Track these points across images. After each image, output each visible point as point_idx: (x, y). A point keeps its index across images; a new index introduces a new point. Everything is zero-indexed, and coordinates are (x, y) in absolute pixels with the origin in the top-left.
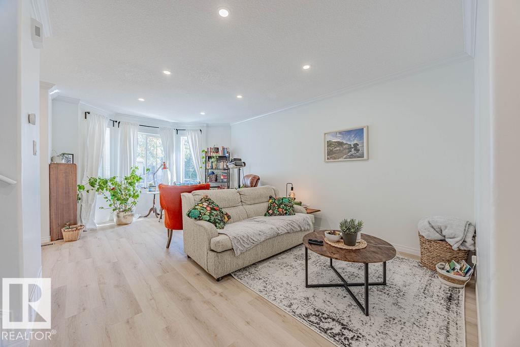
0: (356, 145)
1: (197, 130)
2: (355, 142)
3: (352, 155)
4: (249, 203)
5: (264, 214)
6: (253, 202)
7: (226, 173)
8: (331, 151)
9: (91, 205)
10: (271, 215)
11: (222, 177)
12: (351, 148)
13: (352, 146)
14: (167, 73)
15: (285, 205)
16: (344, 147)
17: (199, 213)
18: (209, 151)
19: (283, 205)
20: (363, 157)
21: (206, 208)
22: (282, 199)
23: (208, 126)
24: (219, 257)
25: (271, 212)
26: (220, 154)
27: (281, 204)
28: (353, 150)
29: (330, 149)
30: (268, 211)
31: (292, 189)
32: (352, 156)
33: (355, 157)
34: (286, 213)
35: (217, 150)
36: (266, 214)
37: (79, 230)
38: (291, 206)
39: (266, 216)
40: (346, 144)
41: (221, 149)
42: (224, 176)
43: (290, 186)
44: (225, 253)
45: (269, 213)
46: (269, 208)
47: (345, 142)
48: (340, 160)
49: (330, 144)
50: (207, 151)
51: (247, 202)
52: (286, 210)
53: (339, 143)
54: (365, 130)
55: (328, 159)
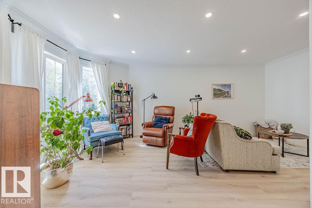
0: (228, 92)
2: (227, 90)
3: (226, 96)
7: (128, 105)
11: (126, 109)
12: (226, 93)
13: (226, 92)
16: (222, 92)
20: (231, 97)
29: (215, 92)
32: (226, 97)
33: (227, 97)
42: (128, 108)
47: (222, 90)
48: (220, 98)
49: (215, 90)
53: (220, 90)
54: (232, 85)
55: (214, 97)
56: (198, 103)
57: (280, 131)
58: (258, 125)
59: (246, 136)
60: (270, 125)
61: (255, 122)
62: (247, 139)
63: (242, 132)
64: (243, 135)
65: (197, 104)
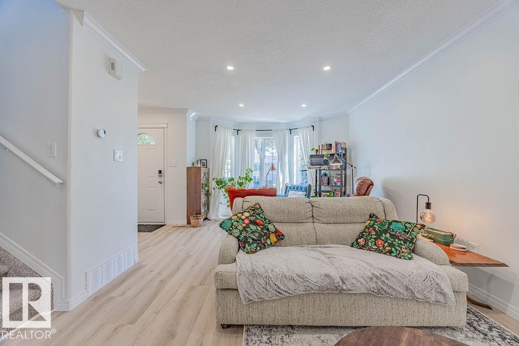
1: (308, 127)
4: (325, 220)
5: (350, 243)
6: (332, 220)
7: (339, 175)
9: (216, 200)
10: (362, 247)
11: (335, 180)
14: (230, 68)
15: (391, 235)
17: (230, 225)
18: (321, 148)
19: (388, 235)
21: (243, 220)
22: (390, 224)
23: (321, 120)
24: (220, 296)
25: (361, 241)
26: (333, 151)
27: (386, 232)
30: (357, 240)
31: (428, 206)
34: (390, 252)
35: (330, 146)
36: (353, 244)
37: (198, 219)
38: (405, 241)
39: (352, 246)
41: (334, 145)
42: (338, 178)
43: (423, 201)
44: (230, 292)
45: (358, 243)
46: (361, 236)
50: (318, 149)
51: (321, 219)
52: (391, 245)
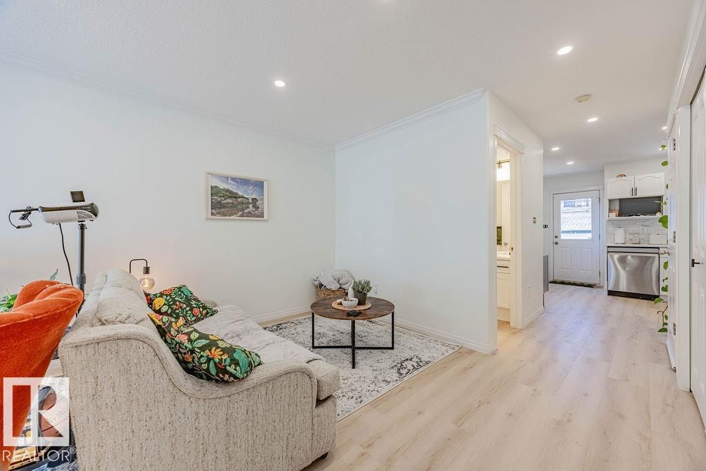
0: (255, 200)
2: (254, 196)
3: (249, 213)
8: (219, 203)
12: (249, 203)
13: (250, 201)
16: (239, 200)
20: (263, 217)
28: (251, 206)
29: (216, 200)
31: (147, 270)
32: (250, 215)
33: (254, 216)
40: (242, 197)
48: (232, 217)
49: (215, 191)
53: (231, 192)
54: (265, 184)
55: (212, 214)
56: (82, 227)
57: (351, 303)
58: (321, 285)
59: (221, 375)
60: (341, 282)
61: (315, 277)
62: (227, 382)
63: (209, 360)
64: (213, 371)
65: (78, 231)
